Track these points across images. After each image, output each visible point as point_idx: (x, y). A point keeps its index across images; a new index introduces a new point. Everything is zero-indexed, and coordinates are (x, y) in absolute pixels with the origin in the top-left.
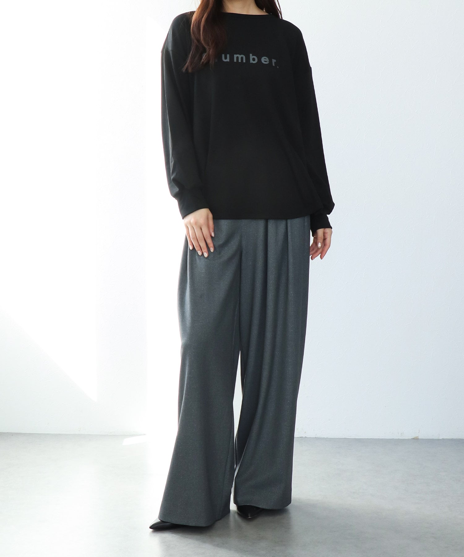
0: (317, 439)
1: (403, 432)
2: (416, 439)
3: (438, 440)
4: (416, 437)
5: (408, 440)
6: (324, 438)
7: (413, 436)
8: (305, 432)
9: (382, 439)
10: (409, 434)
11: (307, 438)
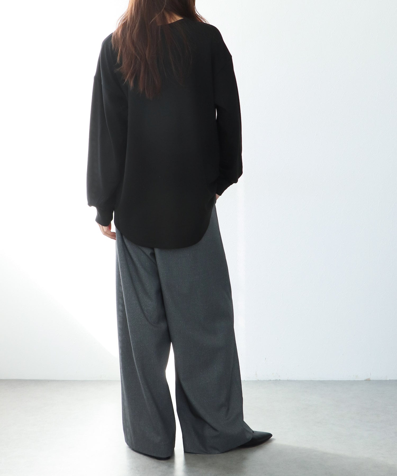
0: (288, 381)
1: (357, 375)
2: (368, 380)
3: (386, 381)
4: (368, 379)
5: (362, 381)
6: (294, 381)
7: (366, 378)
8: (279, 376)
9: (341, 381)
10: (362, 377)
11: (281, 380)
